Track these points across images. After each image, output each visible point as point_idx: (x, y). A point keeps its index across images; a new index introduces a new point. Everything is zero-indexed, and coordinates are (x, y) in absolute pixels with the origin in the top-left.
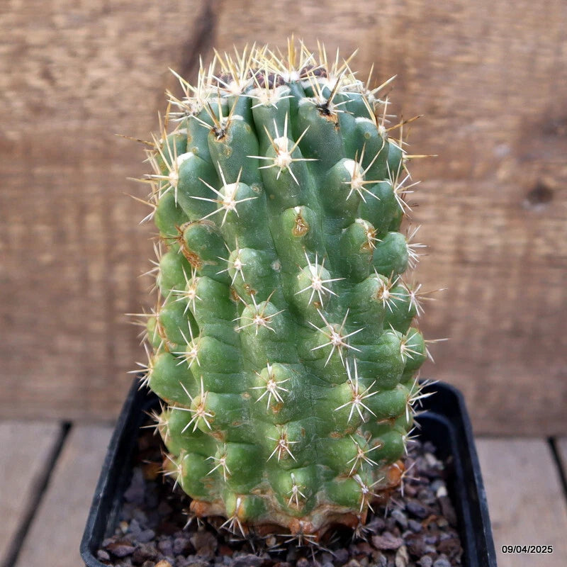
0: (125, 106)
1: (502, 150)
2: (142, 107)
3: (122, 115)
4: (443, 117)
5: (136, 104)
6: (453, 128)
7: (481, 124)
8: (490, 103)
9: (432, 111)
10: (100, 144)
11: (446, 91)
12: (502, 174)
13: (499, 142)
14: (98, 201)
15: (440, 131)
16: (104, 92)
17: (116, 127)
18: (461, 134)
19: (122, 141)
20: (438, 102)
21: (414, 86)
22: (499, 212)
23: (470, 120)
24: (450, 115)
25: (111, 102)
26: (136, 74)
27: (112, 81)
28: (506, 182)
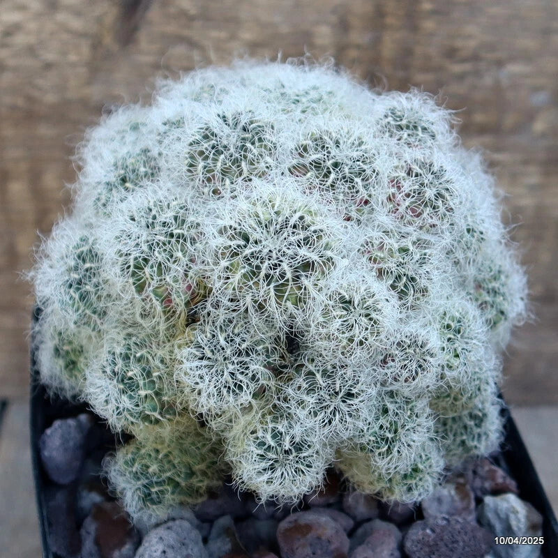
0: (50, 56)
1: (540, 98)
2: (73, 57)
3: (48, 66)
4: (464, 60)
5: (64, 53)
6: (477, 74)
7: (515, 68)
8: (528, 43)
9: (451, 53)
10: (20, 102)
11: (470, 29)
12: (539, 126)
13: (536, 89)
14: (23, 167)
15: (461, 77)
16: (20, 40)
17: (40, 82)
18: (488, 80)
19: (50, 98)
20: (459, 43)
21: (429, 25)
22: (532, 169)
23: (500, 64)
24: (475, 58)
25: (31, 50)
26: (61, 17)
27: (32, 26)
28: (543, 135)
